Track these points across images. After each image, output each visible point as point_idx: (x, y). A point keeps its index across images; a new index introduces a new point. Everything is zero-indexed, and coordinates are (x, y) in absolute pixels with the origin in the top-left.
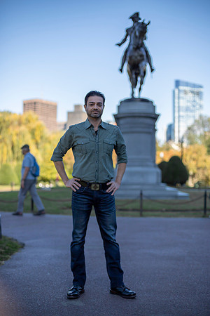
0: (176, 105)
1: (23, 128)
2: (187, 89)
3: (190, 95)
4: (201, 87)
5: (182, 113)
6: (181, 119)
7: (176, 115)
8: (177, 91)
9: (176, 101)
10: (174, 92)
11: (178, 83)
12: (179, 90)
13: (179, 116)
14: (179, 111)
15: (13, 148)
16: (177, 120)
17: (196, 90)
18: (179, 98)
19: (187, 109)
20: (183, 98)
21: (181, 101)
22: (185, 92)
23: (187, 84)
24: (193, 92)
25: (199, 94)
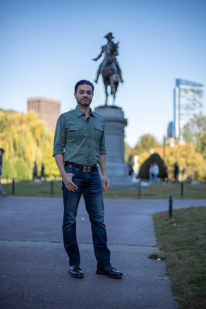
0: (177, 103)
1: (24, 126)
2: (188, 87)
3: (191, 93)
4: (201, 85)
5: (182, 111)
6: (181, 117)
7: (177, 112)
8: (177, 90)
9: (177, 99)
10: (175, 90)
11: (178, 82)
12: (179, 89)
13: (179, 114)
14: (179, 109)
15: (14, 145)
16: (177, 118)
17: (196, 88)
18: (179, 96)
19: (188, 107)
20: (183, 97)
21: (182, 99)
22: (186, 91)
23: (188, 83)
24: (193, 91)
25: (199, 92)
